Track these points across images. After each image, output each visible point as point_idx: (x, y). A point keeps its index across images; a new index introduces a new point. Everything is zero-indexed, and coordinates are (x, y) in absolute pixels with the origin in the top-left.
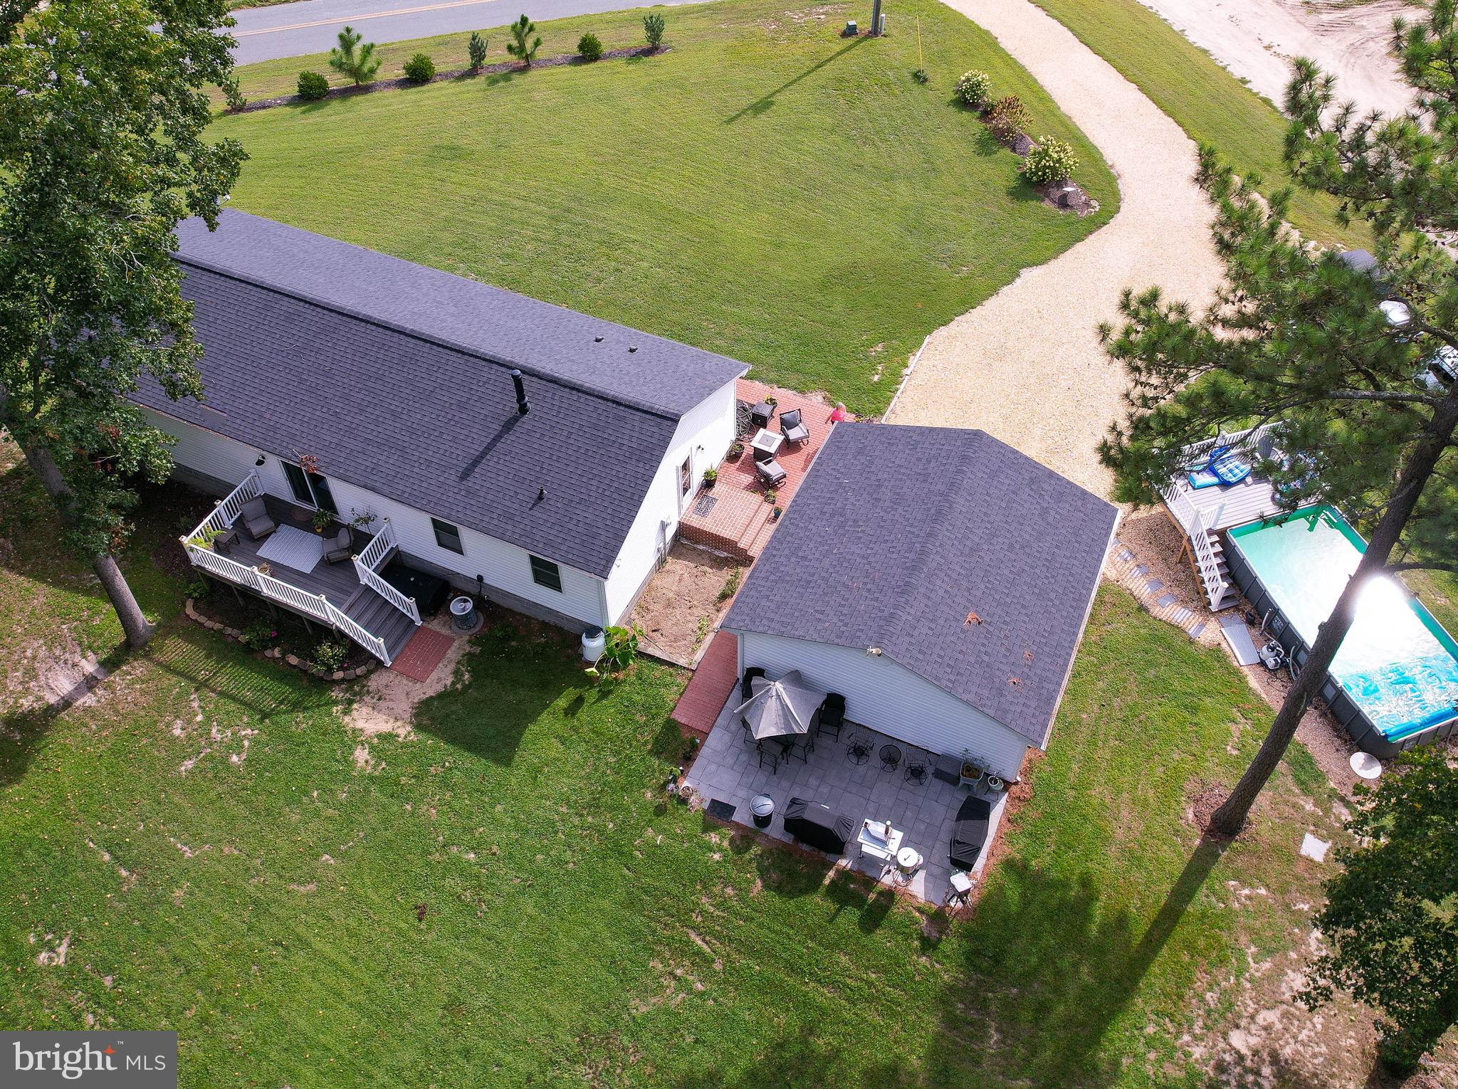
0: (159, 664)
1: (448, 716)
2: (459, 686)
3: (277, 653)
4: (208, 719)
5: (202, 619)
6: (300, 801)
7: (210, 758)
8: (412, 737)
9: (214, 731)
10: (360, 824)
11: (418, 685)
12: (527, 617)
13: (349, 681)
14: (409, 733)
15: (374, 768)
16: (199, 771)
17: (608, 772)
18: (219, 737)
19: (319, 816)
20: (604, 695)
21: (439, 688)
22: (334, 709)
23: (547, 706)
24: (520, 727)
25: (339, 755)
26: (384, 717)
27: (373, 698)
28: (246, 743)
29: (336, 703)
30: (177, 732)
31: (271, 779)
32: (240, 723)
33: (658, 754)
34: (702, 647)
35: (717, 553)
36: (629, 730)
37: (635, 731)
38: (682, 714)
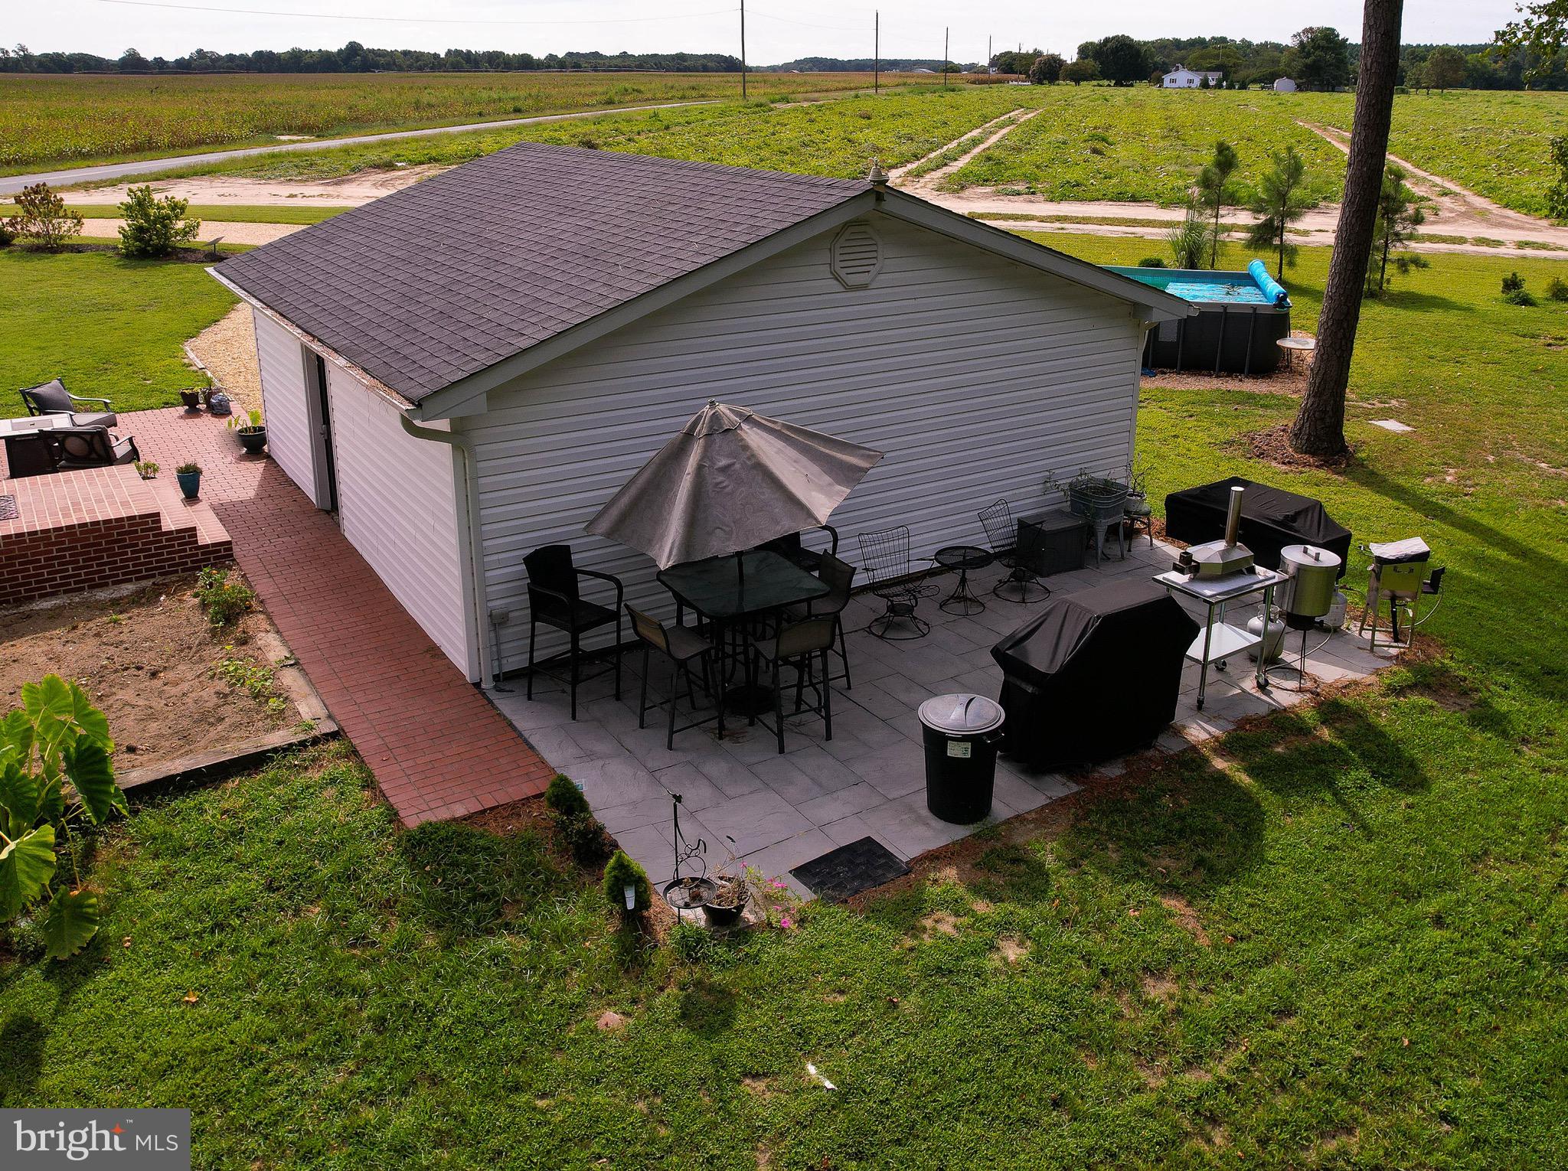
20: (90, 960)
33: (493, 921)
34: (293, 696)
35: (102, 595)
36: (303, 969)
37: (324, 953)
38: (433, 805)
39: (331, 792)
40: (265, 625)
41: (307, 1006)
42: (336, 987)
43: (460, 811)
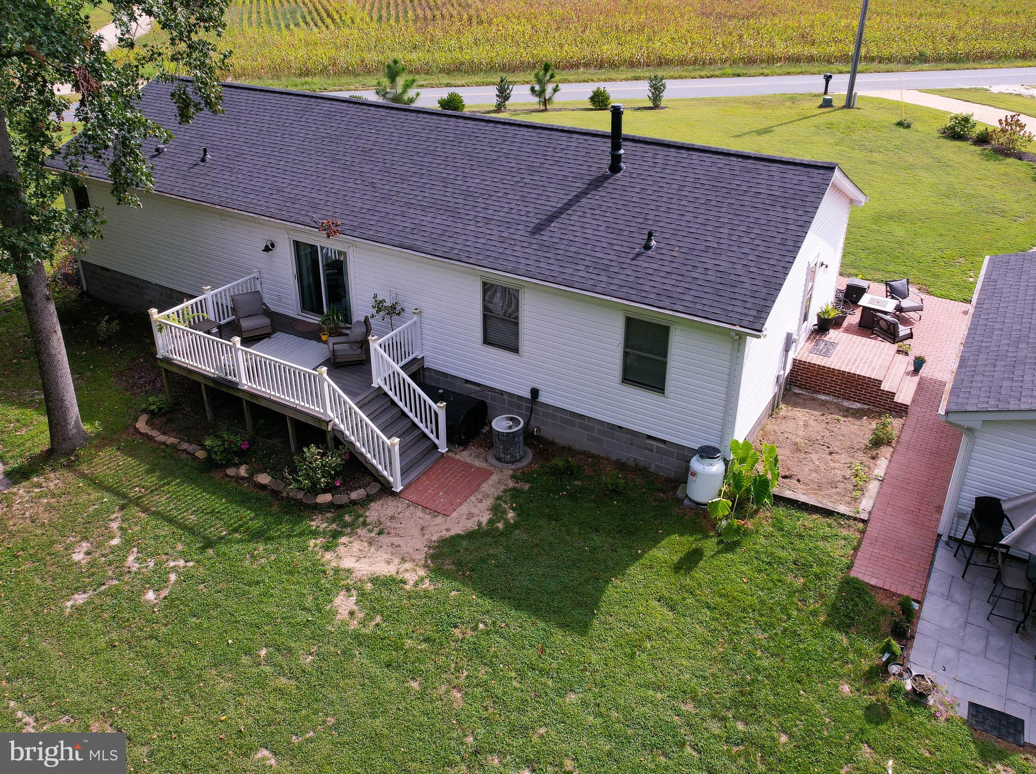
0: (83, 476)
1: (484, 561)
2: (500, 525)
3: (243, 471)
4: (128, 543)
5: (154, 433)
6: (236, 663)
7: (114, 593)
8: (427, 584)
9: (131, 558)
10: (331, 703)
11: (439, 519)
12: (593, 456)
13: (340, 507)
14: (422, 579)
15: (363, 623)
16: (94, 609)
17: (759, 653)
18: (135, 567)
19: (263, 686)
20: (730, 547)
21: (471, 525)
22: (312, 543)
23: (638, 557)
24: (599, 583)
25: (309, 601)
26: (386, 556)
27: (370, 531)
28: (173, 577)
29: (315, 534)
30: (78, 557)
31: (199, 627)
32: (170, 551)
33: (844, 627)
34: (866, 495)
35: (846, 404)
36: (780, 595)
37: (790, 596)
38: (867, 573)
39: (843, 542)
40: (888, 456)
41: (771, 608)
42: (784, 610)
43: (873, 582)
